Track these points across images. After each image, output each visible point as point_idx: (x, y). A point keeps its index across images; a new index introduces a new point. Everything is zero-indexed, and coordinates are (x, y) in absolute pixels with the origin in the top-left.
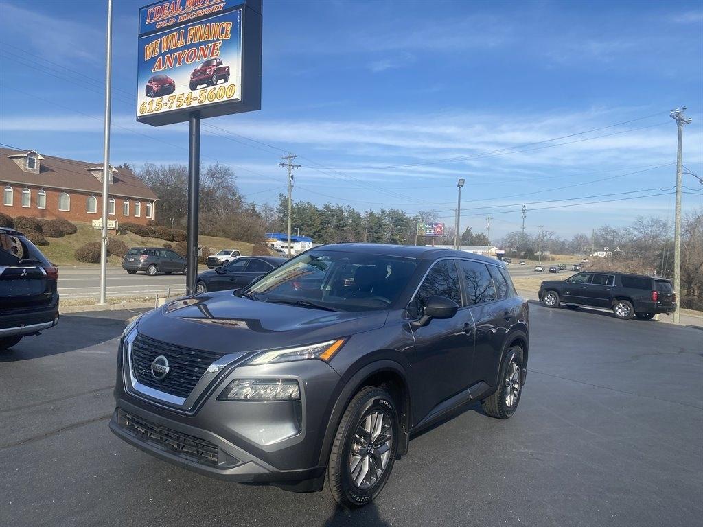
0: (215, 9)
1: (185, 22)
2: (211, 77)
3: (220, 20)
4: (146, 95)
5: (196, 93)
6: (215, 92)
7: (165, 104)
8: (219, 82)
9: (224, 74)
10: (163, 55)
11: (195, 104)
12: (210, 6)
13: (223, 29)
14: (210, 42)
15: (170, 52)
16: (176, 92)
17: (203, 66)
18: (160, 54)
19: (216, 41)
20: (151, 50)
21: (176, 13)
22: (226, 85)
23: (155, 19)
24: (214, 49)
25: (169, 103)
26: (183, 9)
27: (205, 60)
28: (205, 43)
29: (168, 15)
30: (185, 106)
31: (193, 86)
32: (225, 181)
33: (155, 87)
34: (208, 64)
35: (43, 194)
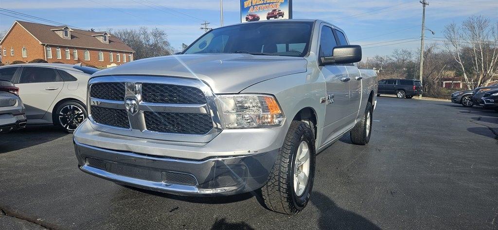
2: (277, 15)
8: (280, 17)
9: (282, 15)
15: (257, 5)
18: (252, 5)
20: (247, 3)
24: (277, 5)
28: (273, 3)
31: (268, 18)
32: (161, 38)
33: (250, 18)
34: (275, 10)
35: (75, 51)
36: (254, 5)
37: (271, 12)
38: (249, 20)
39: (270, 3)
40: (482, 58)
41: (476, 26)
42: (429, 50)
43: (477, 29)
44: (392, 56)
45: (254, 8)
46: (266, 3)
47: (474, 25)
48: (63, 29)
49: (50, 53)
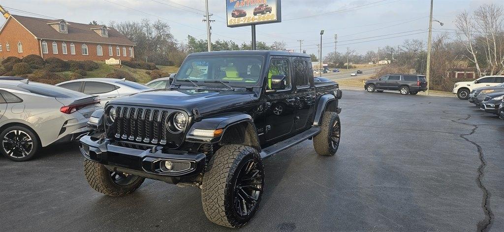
2: (263, 11)
4: (232, 17)
5: (256, 17)
6: (266, 17)
8: (267, 13)
9: (269, 10)
11: (255, 21)
16: (247, 16)
17: (259, 7)
22: (270, 14)
25: (243, 20)
27: (260, 4)
31: (255, 14)
32: (164, 31)
33: (236, 14)
34: (262, 6)
35: (73, 46)
38: (235, 16)
40: (495, 49)
41: (488, 15)
42: (440, 41)
43: (489, 18)
44: (403, 46)
45: (240, 3)
47: (486, 15)
48: (59, 23)
49: (46, 48)
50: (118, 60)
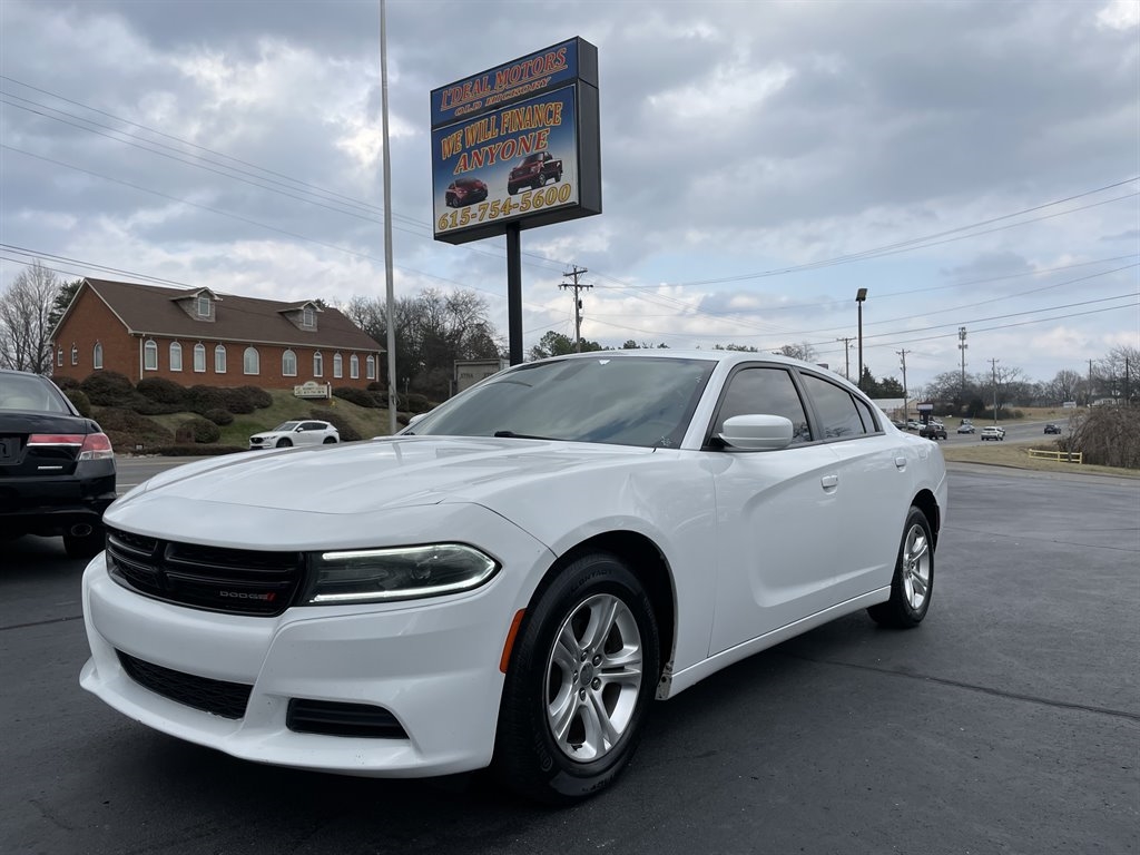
0: (537, 86)
1: (496, 107)
2: (539, 175)
3: (546, 100)
4: (448, 205)
5: (517, 199)
6: (543, 195)
7: (474, 216)
8: (548, 182)
9: (554, 171)
10: (469, 151)
11: (515, 212)
12: (530, 83)
13: (551, 112)
14: (535, 130)
15: (478, 146)
16: (489, 199)
17: (525, 163)
18: (464, 150)
19: (540, 129)
20: (451, 144)
21: (482, 94)
22: (558, 185)
23: (453, 105)
24: (539, 140)
25: (479, 214)
26: (492, 88)
27: (528, 154)
28: (526, 132)
29: (471, 97)
30: (501, 216)
31: (513, 189)
32: (472, 317)
33: (459, 193)
34: (532, 159)
35: (220, 351)
36: (472, 148)
37: (520, 165)
38: (455, 200)
39: (520, 133)
45: (470, 155)
46: (508, 136)
49: (154, 356)
50: (326, 387)
